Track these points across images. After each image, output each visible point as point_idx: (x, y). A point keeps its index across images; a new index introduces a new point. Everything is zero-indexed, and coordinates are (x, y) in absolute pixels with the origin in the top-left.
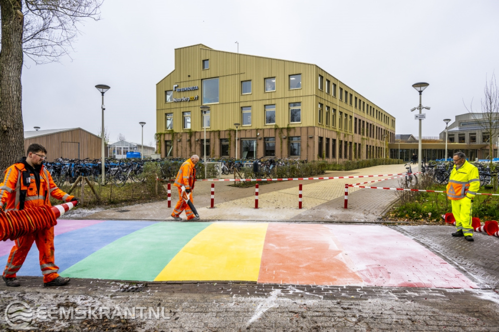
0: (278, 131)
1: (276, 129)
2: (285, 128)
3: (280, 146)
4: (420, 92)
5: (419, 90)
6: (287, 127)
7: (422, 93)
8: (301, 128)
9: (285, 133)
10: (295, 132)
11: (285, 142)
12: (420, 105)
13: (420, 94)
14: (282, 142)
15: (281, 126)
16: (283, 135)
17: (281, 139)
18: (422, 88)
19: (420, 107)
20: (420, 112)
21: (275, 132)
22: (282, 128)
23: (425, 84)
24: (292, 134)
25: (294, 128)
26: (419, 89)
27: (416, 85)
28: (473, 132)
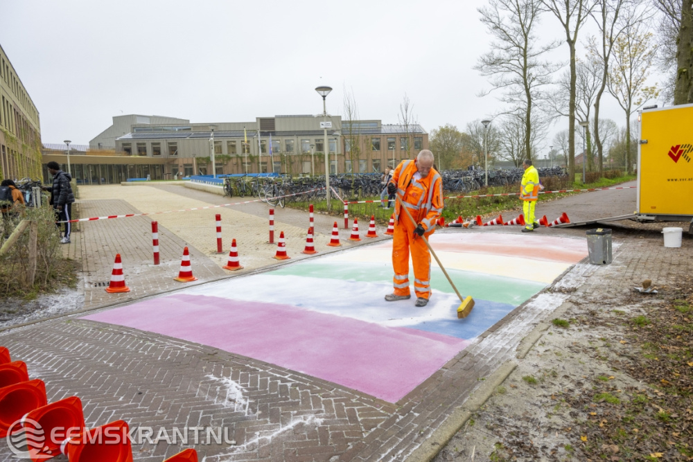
4: (324, 97)
5: (323, 95)
7: (326, 98)
12: (325, 111)
13: (324, 99)
18: (326, 92)
19: (325, 114)
26: (322, 92)
27: (319, 89)
28: (156, 141)
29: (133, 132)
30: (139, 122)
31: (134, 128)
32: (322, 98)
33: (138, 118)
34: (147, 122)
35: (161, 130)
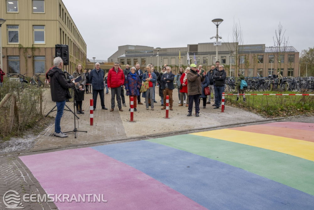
0: (22, 51)
1: (20, 48)
2: (29, 48)
3: (25, 64)
5: (217, 24)
6: (31, 47)
8: (45, 48)
9: (30, 53)
10: (40, 51)
11: (30, 61)
12: (217, 35)
13: (217, 27)
14: (27, 61)
15: (25, 46)
16: (27, 54)
17: (26, 58)
18: (219, 23)
19: (217, 37)
20: (217, 40)
21: (20, 51)
22: (26, 48)
23: (221, 20)
24: (36, 53)
25: (39, 48)
27: (214, 21)
28: (136, 58)
29: (126, 54)
30: (130, 48)
31: (126, 51)
33: (129, 47)
34: (133, 49)
35: (139, 52)
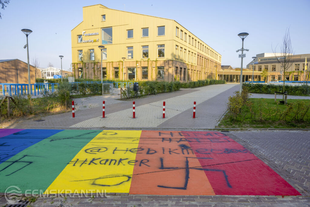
2: (154, 61)
3: (151, 72)
8: (164, 61)
11: (154, 70)
15: (152, 59)
16: (153, 65)
17: (152, 68)
19: (242, 50)
20: (242, 53)
21: (148, 63)
23: (246, 34)
24: (158, 65)
25: (160, 61)
26: (242, 37)
27: (240, 35)
28: (266, 65)
32: (242, 40)
35: (271, 59)
